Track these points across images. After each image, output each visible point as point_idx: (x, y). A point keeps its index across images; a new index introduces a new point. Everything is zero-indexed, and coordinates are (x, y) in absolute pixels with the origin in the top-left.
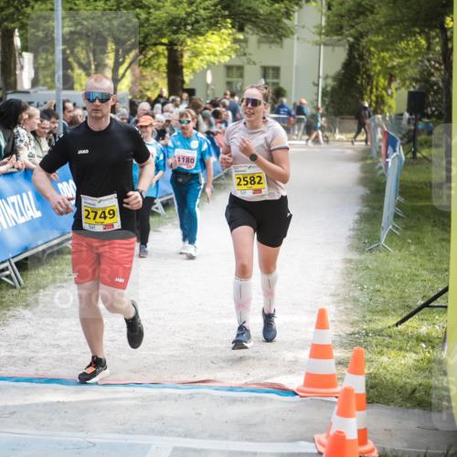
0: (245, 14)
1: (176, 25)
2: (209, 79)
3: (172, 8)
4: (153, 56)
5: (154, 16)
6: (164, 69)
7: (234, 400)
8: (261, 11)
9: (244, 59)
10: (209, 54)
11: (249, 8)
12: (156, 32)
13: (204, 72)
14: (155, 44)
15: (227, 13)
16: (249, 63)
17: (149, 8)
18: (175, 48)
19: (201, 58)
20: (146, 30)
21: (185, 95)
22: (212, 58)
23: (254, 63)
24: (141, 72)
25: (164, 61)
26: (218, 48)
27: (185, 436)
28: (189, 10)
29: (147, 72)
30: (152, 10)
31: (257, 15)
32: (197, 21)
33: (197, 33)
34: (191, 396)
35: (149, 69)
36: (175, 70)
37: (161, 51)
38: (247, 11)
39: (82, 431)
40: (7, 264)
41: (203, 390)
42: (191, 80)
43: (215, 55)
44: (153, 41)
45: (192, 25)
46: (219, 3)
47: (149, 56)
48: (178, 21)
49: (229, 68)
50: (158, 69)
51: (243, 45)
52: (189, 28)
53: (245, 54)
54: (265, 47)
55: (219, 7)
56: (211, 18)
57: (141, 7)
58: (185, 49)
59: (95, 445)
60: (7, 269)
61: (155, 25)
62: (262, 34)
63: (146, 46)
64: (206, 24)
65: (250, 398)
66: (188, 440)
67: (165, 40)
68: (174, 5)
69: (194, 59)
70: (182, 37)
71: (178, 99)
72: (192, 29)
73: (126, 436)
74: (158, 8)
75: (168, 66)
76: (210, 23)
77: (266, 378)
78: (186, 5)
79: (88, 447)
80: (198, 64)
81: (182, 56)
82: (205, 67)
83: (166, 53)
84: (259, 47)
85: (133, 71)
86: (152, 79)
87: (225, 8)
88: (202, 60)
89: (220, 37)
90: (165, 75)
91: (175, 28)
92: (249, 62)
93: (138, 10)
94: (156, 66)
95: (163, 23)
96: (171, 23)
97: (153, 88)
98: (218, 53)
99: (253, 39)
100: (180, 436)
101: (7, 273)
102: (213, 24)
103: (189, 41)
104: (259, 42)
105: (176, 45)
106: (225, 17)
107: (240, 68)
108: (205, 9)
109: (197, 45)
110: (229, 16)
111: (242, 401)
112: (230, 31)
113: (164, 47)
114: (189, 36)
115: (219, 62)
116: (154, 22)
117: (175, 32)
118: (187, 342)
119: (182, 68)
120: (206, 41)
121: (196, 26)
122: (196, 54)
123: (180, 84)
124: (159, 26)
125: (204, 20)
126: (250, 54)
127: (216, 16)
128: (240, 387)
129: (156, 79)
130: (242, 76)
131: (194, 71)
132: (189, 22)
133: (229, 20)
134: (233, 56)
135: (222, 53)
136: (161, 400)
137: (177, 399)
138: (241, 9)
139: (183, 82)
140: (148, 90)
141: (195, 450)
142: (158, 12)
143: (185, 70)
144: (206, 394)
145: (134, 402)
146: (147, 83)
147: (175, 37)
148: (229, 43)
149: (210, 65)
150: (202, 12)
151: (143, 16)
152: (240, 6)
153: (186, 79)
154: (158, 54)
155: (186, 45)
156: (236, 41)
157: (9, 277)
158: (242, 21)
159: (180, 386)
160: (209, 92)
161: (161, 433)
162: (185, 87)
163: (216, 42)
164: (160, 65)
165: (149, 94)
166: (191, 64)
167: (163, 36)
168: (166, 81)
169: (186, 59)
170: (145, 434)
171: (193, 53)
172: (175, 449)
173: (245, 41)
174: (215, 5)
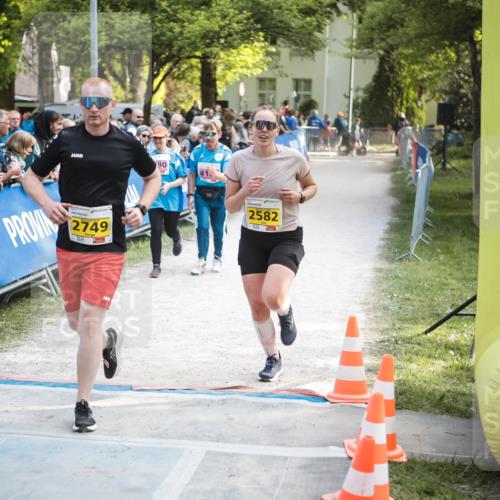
0: (277, 28)
1: (210, 38)
2: (242, 91)
3: (206, 22)
4: (186, 69)
5: (187, 30)
6: (197, 81)
7: (266, 406)
8: (293, 25)
9: (276, 71)
10: (242, 67)
11: (281, 22)
12: (189, 45)
13: (237, 85)
14: (189, 57)
15: (259, 26)
16: (281, 76)
17: (184, 22)
18: (209, 60)
19: (233, 70)
20: (179, 43)
21: (218, 107)
22: (245, 71)
23: (287, 76)
24: (175, 85)
25: (197, 74)
26: (250, 61)
27: (218, 441)
28: (222, 23)
29: (181, 84)
30: (186, 24)
31: (289, 28)
32: (230, 35)
33: (229, 46)
34: (224, 402)
35: (183, 82)
36: (208, 83)
37: (194, 64)
38: (279, 24)
39: (116, 435)
40: (44, 272)
41: (236, 395)
42: (224, 93)
43: (248, 68)
44: (187, 54)
45: (226, 38)
46: (252, 16)
47: (183, 69)
48: (212, 34)
49: (261, 81)
50: (191, 82)
51: (276, 58)
52: (222, 41)
53: (277, 67)
54: (297, 59)
55: (252, 20)
56: (244, 31)
57: (175, 21)
58: (219, 61)
59: (129, 448)
60: (44, 277)
61: (188, 38)
62: (293, 47)
63: (180, 59)
64: (238, 37)
65: (281, 404)
66: (220, 444)
67: (198, 54)
68: (208, 19)
69: (227, 72)
70: (215, 50)
71: (212, 111)
72: (226, 42)
73: (160, 440)
74: (191, 22)
75: (202, 79)
76: (243, 36)
77: (297, 385)
78: (219, 19)
79: (123, 451)
80: (230, 76)
81: (215, 69)
82: (238, 79)
83: (200, 66)
84: (291, 60)
85: (167, 83)
86: (186, 91)
87: (257, 22)
88: (235, 73)
89: (253, 50)
90: (198, 87)
91: (208, 41)
92: (282, 74)
93: (172, 24)
94: (189, 78)
95: (196, 37)
96: (204, 36)
97: (186, 101)
98: (251, 66)
99: (285, 51)
100: (212, 441)
101: (44, 281)
102: (246, 37)
103: (222, 54)
104: (291, 55)
105: (209, 57)
106: (257, 30)
107: (272, 81)
108: (237, 23)
109: (230, 58)
110: (261, 30)
111: (273, 407)
112: (262, 44)
113: (198, 60)
114: (222, 49)
115: (252, 74)
116: (189, 35)
117: (209, 45)
118: (219, 349)
119: (215, 80)
120: (239, 54)
121: (229, 39)
122: (229, 67)
123: (213, 96)
124: (193, 39)
125: (237, 33)
126: (282, 67)
127: (249, 30)
128: (271, 394)
129: (190, 91)
130: (274, 88)
131: (227, 83)
132: (222, 35)
133: (261, 34)
134: (266, 69)
135: (255, 66)
136: (193, 405)
137: (209, 404)
138: (273, 22)
139: (216, 94)
140: (182, 102)
141: (227, 455)
142: (191, 26)
143: (218, 82)
144: (238, 400)
145: (167, 407)
146: (181, 96)
147: (208, 50)
148: (261, 56)
149: (243, 78)
150: (235, 25)
151: (177, 29)
152: (272, 19)
153: (220, 91)
154: (191, 67)
155: (220, 58)
156: (268, 54)
157: (46, 285)
158: (274, 34)
159: (213, 392)
160: (242, 104)
161: (195, 438)
162: (219, 99)
163: (249, 56)
164: (194, 78)
165: (183, 106)
166: (224, 76)
167: (196, 48)
168: (199, 93)
169: (219, 72)
170: (179, 438)
171: (226, 66)
172: (208, 453)
173: (278, 54)
174: (248, 19)
